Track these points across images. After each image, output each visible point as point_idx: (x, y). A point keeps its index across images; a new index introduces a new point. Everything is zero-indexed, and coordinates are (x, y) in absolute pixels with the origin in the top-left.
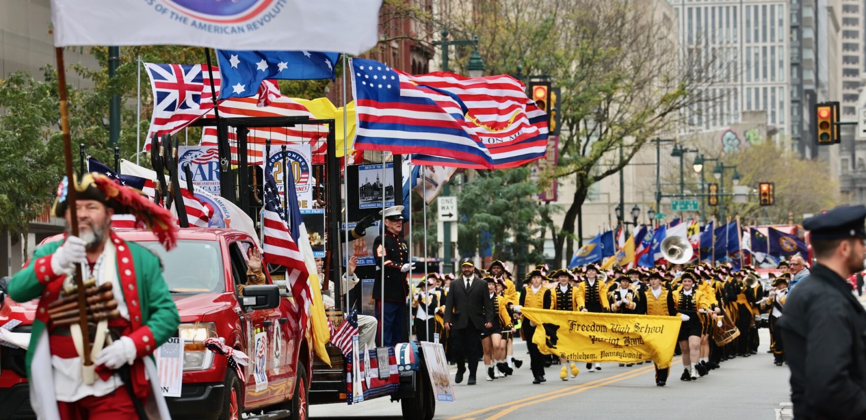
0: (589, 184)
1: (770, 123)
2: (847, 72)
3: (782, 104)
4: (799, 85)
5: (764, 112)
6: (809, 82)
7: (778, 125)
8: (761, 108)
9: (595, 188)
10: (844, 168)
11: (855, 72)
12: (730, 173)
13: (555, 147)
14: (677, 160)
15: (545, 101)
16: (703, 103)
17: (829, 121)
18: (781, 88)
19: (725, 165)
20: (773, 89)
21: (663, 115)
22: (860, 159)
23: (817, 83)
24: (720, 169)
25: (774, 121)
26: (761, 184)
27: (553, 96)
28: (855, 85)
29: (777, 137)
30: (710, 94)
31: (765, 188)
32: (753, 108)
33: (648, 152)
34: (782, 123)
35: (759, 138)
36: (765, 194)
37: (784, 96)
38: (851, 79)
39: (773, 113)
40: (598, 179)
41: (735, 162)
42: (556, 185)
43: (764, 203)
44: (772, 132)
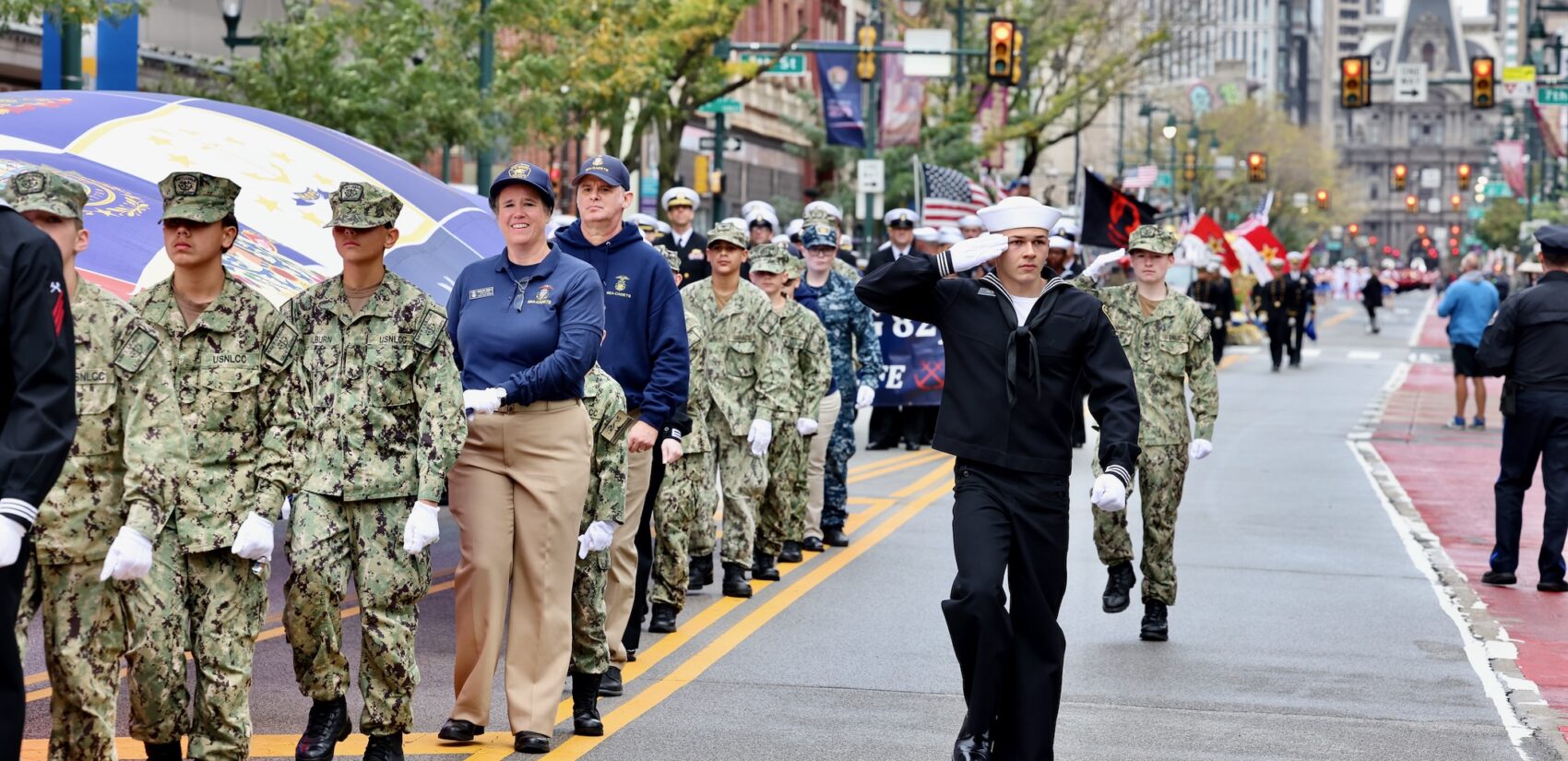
0: (1042, 148)
1: (1249, 76)
2: (1345, 14)
3: (1265, 53)
4: (1287, 28)
5: (1243, 62)
6: (1300, 25)
7: (1260, 79)
8: (1239, 56)
9: (1048, 154)
10: (1338, 136)
11: (1354, 14)
12: (1208, 138)
13: (1004, 100)
14: (1144, 121)
15: (1008, 44)
16: (1185, 51)
17: (1358, 79)
18: (1266, 32)
19: (1202, 128)
20: (1255, 34)
21: (1138, 63)
22: (1359, 127)
23: (1310, 27)
24: (1195, 134)
25: (1255, 73)
26: (1251, 154)
27: (1019, 37)
28: (1353, 30)
29: (1258, 95)
30: (1194, 38)
31: (1255, 160)
32: (1229, 56)
33: (1110, 113)
34: (1265, 76)
35: (1236, 95)
36: (1255, 168)
37: (1269, 42)
38: (1349, 22)
39: (1255, 64)
40: (1051, 143)
41: (1213, 125)
42: (1004, 149)
43: (1255, 179)
44: (1253, 88)
